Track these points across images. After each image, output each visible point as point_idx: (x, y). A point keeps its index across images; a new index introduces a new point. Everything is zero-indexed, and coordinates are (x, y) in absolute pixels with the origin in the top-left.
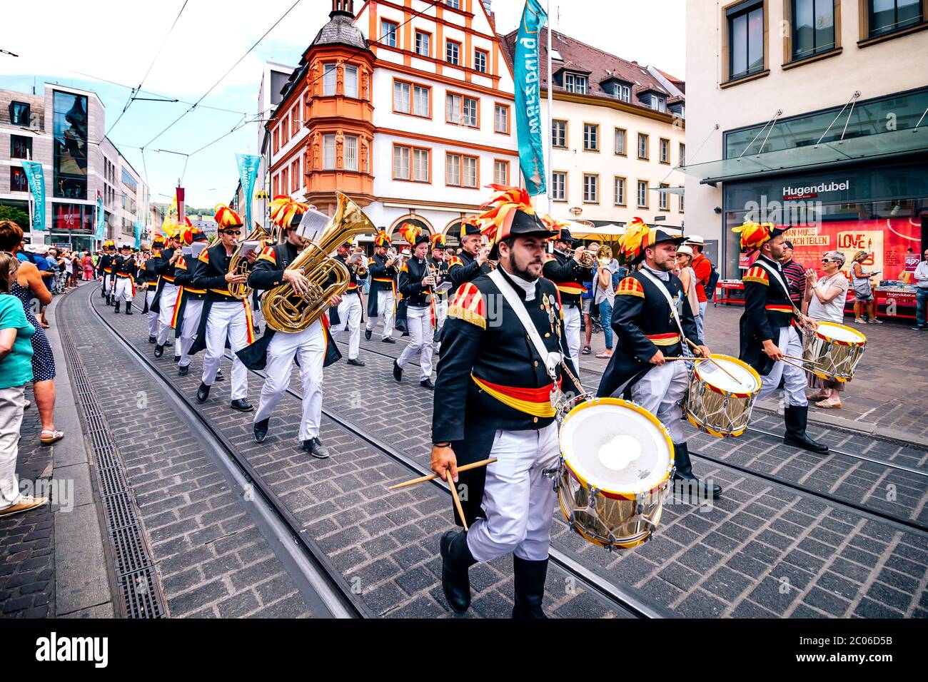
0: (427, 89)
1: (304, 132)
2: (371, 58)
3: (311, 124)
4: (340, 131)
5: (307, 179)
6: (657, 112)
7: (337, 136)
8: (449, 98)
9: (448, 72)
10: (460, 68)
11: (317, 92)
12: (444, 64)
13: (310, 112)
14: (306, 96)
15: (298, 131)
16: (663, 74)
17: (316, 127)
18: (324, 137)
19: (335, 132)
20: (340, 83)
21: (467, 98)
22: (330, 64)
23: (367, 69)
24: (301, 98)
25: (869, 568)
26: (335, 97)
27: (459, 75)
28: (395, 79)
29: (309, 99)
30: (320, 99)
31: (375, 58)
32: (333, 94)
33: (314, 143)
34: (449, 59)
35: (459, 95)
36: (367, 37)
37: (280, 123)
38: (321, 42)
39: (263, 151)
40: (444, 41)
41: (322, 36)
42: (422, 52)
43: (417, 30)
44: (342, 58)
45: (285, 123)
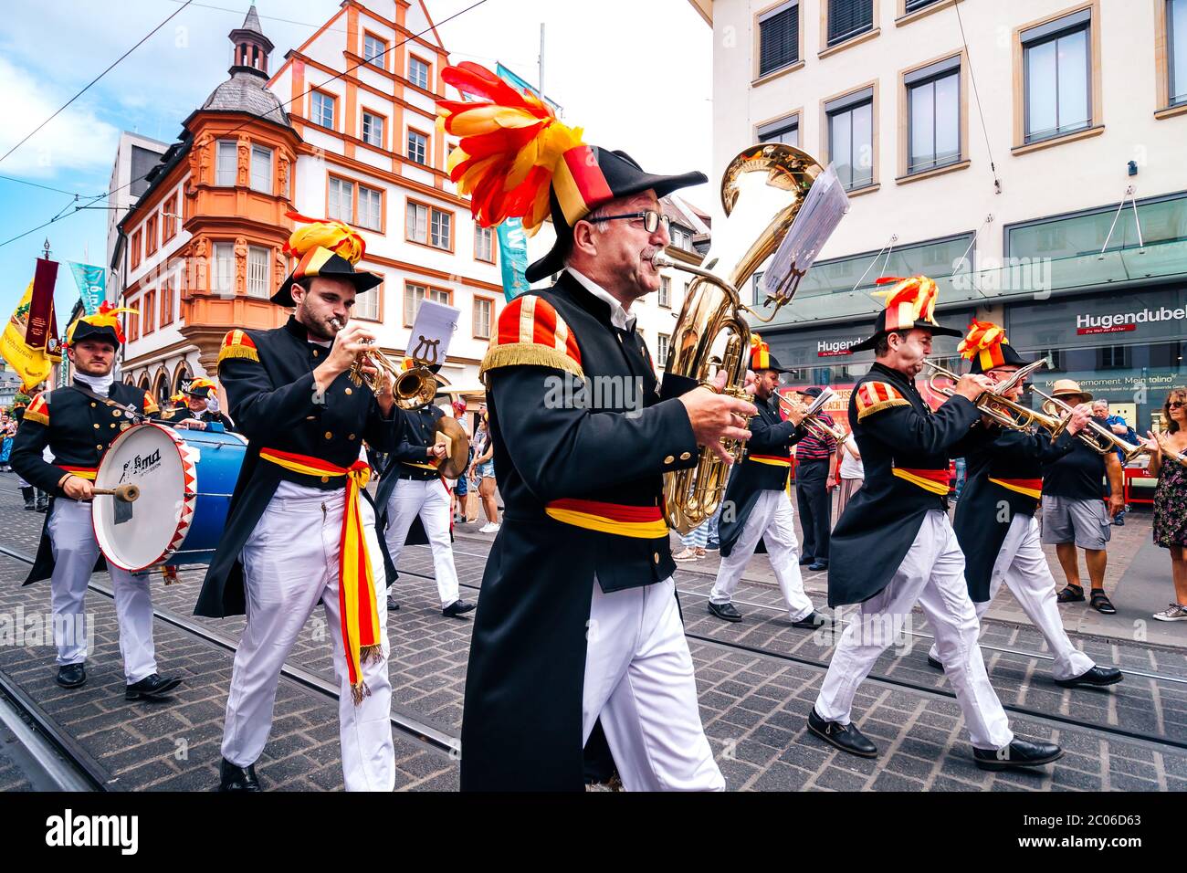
0: (379, 192)
1: (184, 237)
2: (294, 140)
3: (194, 225)
4: (241, 239)
5: (186, 306)
6: (682, 251)
7: (236, 246)
8: (411, 210)
9: (409, 172)
10: (427, 169)
11: (204, 179)
12: (404, 160)
13: (193, 210)
14: (187, 185)
15: (174, 235)
16: (689, 205)
17: (203, 230)
18: (215, 247)
19: (233, 240)
20: (243, 170)
21: (436, 211)
22: (228, 140)
23: (287, 154)
24: (180, 187)
25: (889, 740)
26: (235, 190)
27: (427, 179)
28: (331, 174)
29: (193, 189)
30: (210, 189)
31: (300, 140)
32: (231, 184)
33: (199, 253)
34: (412, 155)
35: (426, 206)
36: (288, 109)
37: (144, 224)
38: (213, 107)
39: (115, 265)
40: (405, 130)
41: (216, 99)
42: (372, 141)
43: (365, 109)
44: (247, 135)
45: (152, 223)
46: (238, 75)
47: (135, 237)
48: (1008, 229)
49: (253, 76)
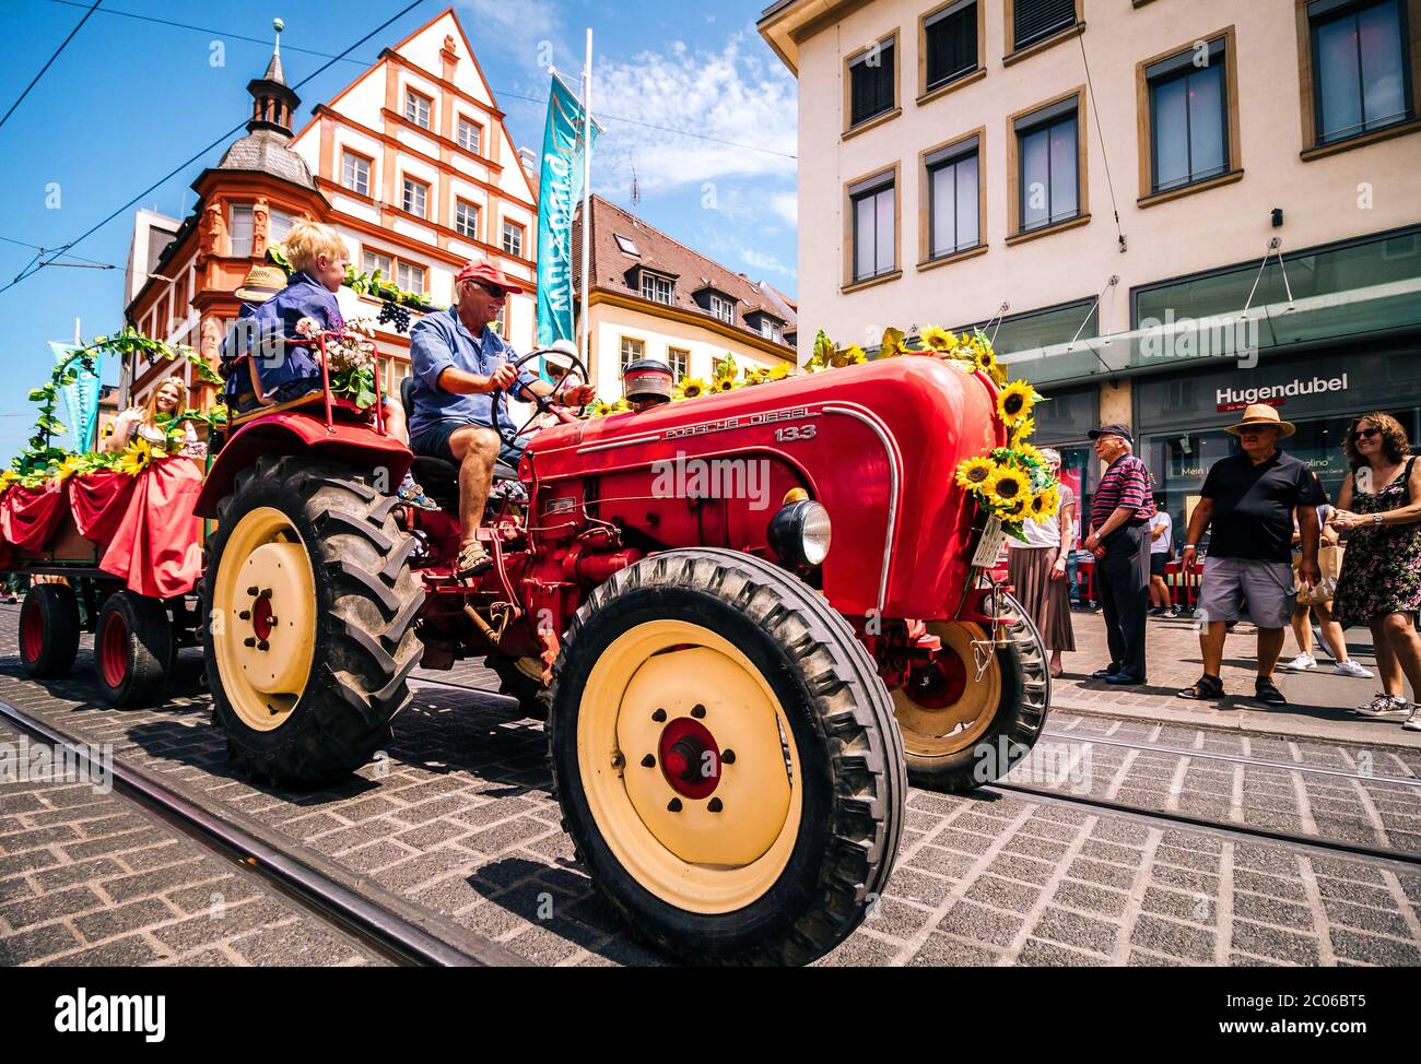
2: (322, 206)
3: (203, 302)
9: (457, 248)
10: (479, 244)
12: (452, 234)
13: (206, 285)
15: (184, 318)
17: (211, 308)
22: (243, 204)
24: (193, 262)
28: (365, 247)
31: (329, 206)
32: (244, 254)
34: (461, 228)
36: (315, 172)
37: (154, 308)
38: (227, 165)
40: (453, 200)
41: (229, 157)
42: (414, 211)
43: (406, 175)
45: (163, 308)
46: (256, 133)
47: (145, 321)
48: (1136, 291)
49: (274, 133)
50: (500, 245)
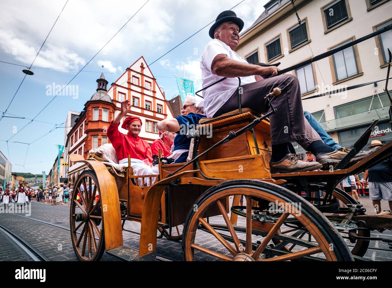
1: (84, 136)
2: (114, 107)
3: (87, 132)
4: (100, 134)
5: (85, 154)
7: (99, 136)
8: (147, 123)
9: (146, 112)
10: (151, 111)
11: (90, 119)
12: (145, 109)
13: (87, 128)
15: (82, 136)
17: (89, 133)
18: (93, 137)
19: (98, 135)
20: (100, 116)
21: (154, 122)
22: (96, 108)
23: (112, 110)
24: (84, 123)
26: (98, 121)
27: (151, 114)
29: (87, 122)
30: (91, 122)
31: (116, 106)
33: (88, 139)
34: (147, 108)
35: (151, 121)
36: (112, 99)
37: (74, 134)
38: (92, 100)
39: (66, 146)
40: (144, 101)
41: (93, 98)
42: (135, 105)
43: (133, 97)
44: (101, 106)
45: (76, 133)
46: (99, 91)
47: (72, 138)
48: (335, 108)
49: (103, 91)
50: (156, 111)
